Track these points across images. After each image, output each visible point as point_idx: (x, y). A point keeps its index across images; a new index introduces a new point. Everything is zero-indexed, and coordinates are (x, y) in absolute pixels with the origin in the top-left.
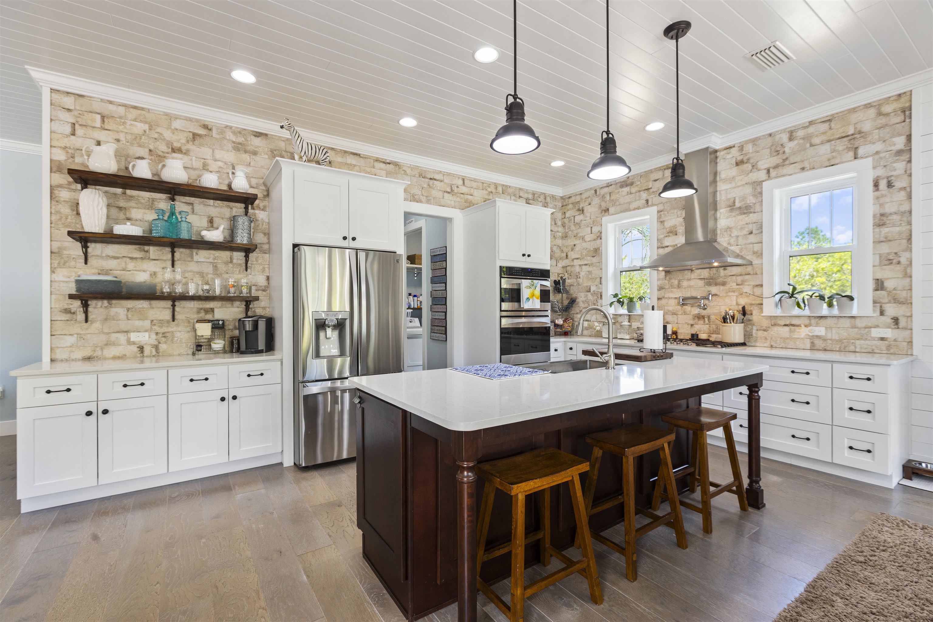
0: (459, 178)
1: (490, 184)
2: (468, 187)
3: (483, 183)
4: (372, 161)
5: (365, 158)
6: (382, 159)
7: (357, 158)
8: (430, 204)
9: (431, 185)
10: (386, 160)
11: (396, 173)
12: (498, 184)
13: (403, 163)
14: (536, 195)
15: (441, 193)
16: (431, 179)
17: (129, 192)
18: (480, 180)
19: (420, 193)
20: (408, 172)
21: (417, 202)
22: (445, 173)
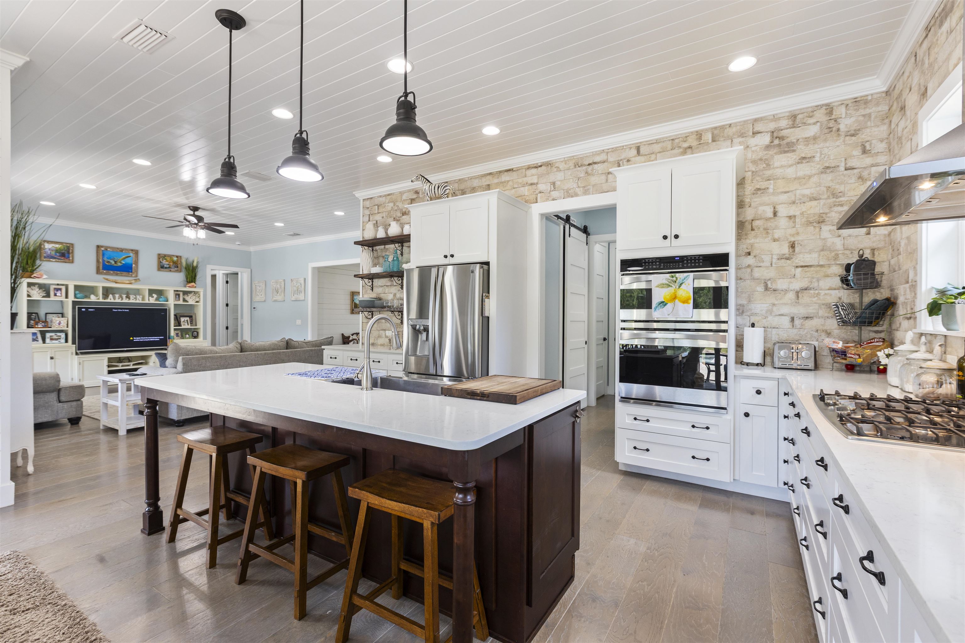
0: (631, 148)
1: (686, 137)
2: (646, 155)
3: (673, 140)
4: (524, 170)
5: (518, 170)
6: (534, 164)
7: (510, 173)
8: (589, 194)
9: (590, 172)
10: (537, 164)
11: (548, 174)
12: (702, 130)
13: (556, 160)
14: (800, 116)
15: (603, 177)
16: (589, 165)
17: (387, 246)
18: (667, 137)
19: (575, 185)
20: (561, 167)
21: (572, 197)
22: (610, 150)
